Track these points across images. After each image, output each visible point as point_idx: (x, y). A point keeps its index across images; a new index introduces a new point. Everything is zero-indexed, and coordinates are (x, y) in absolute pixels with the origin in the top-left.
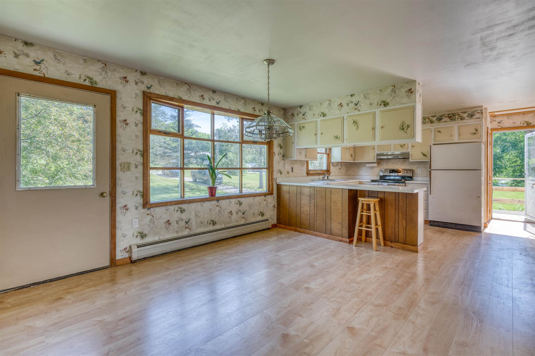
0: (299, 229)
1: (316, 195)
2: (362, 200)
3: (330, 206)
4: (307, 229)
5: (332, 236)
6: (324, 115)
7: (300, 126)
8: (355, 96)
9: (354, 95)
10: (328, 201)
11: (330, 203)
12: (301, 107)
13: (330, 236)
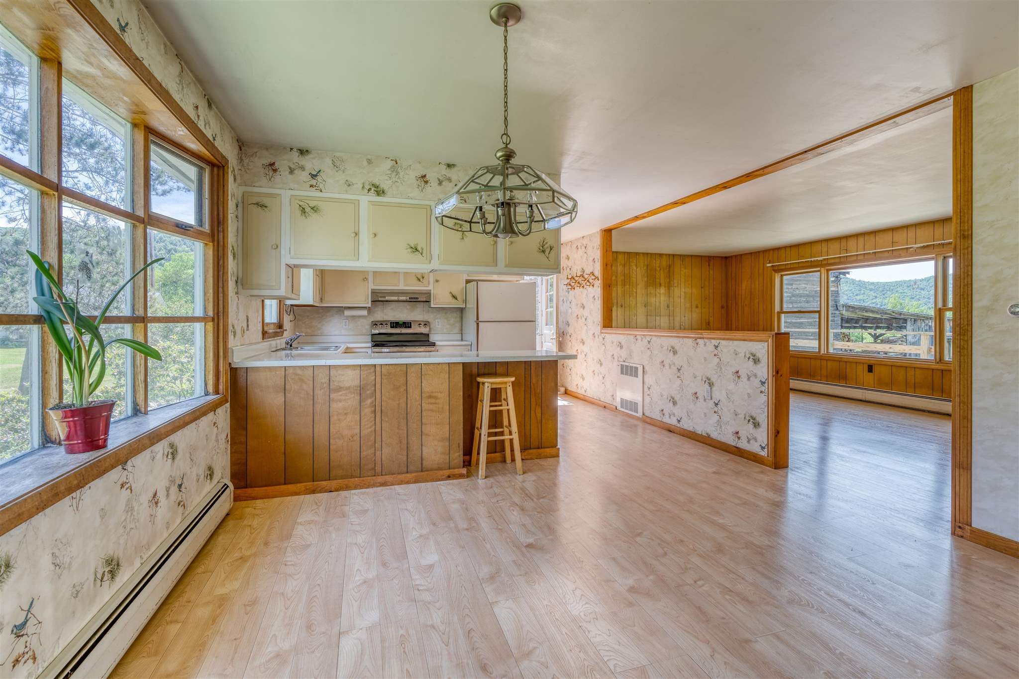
0: (324, 483)
1: (378, 386)
2: (488, 384)
3: (419, 407)
4: (352, 477)
5: (426, 473)
6: (380, 192)
7: (301, 203)
8: (455, 169)
9: (454, 165)
10: (414, 394)
11: (418, 398)
12: (303, 152)
13: (422, 473)
